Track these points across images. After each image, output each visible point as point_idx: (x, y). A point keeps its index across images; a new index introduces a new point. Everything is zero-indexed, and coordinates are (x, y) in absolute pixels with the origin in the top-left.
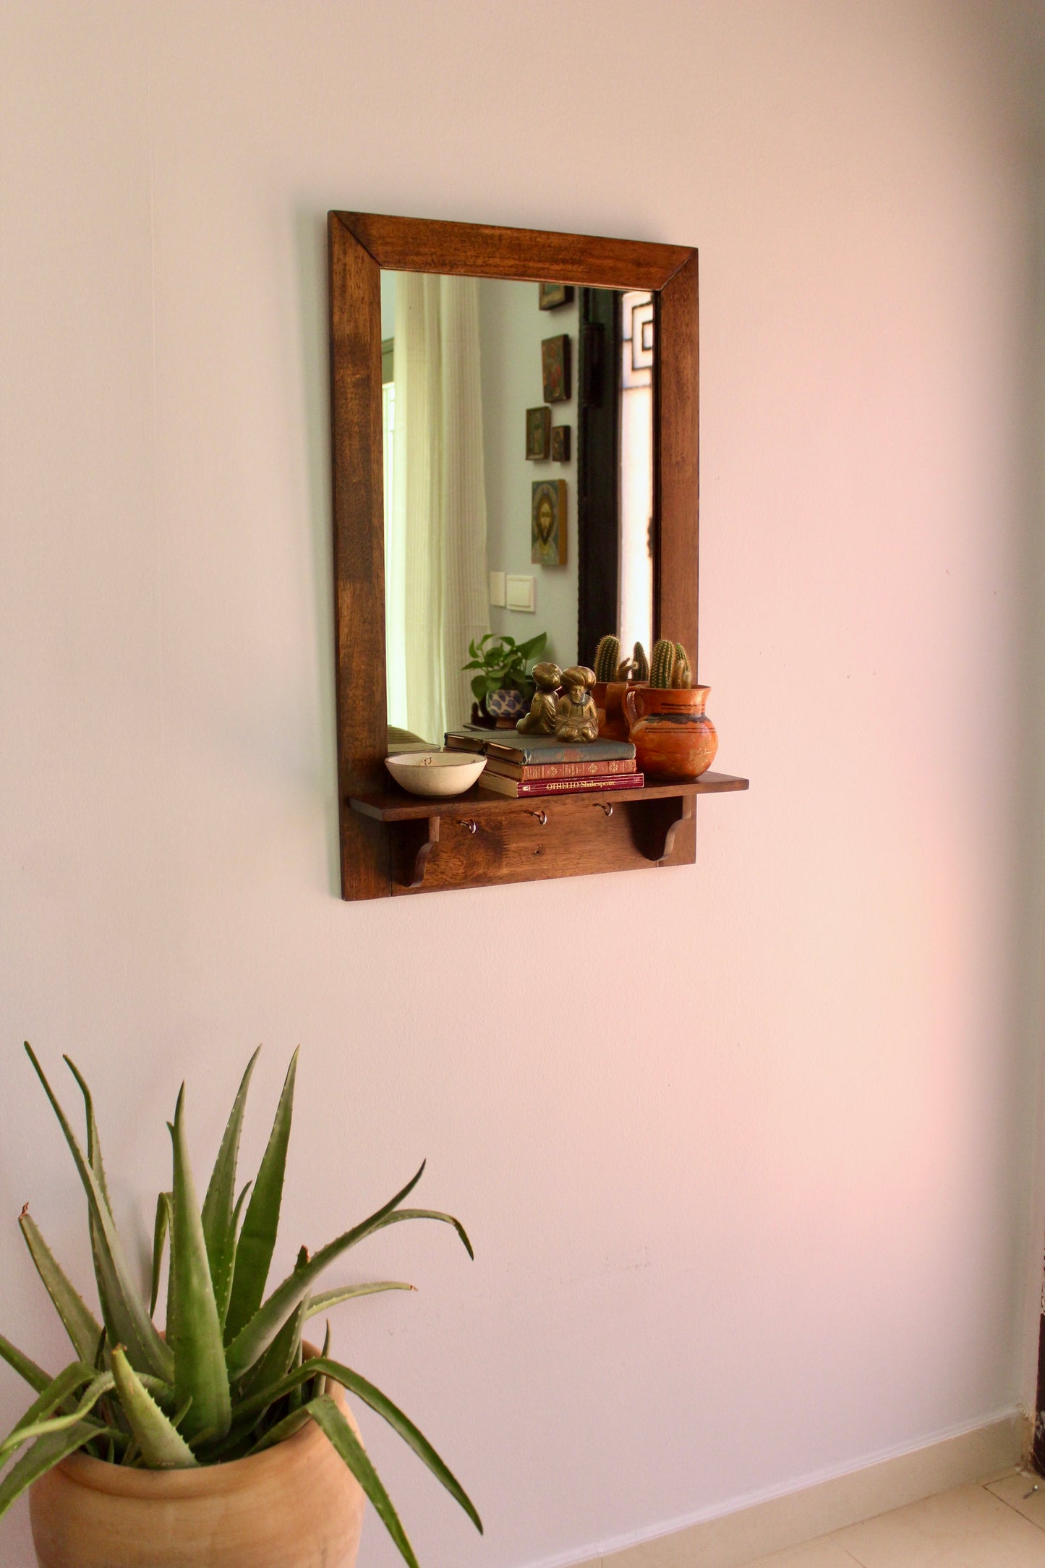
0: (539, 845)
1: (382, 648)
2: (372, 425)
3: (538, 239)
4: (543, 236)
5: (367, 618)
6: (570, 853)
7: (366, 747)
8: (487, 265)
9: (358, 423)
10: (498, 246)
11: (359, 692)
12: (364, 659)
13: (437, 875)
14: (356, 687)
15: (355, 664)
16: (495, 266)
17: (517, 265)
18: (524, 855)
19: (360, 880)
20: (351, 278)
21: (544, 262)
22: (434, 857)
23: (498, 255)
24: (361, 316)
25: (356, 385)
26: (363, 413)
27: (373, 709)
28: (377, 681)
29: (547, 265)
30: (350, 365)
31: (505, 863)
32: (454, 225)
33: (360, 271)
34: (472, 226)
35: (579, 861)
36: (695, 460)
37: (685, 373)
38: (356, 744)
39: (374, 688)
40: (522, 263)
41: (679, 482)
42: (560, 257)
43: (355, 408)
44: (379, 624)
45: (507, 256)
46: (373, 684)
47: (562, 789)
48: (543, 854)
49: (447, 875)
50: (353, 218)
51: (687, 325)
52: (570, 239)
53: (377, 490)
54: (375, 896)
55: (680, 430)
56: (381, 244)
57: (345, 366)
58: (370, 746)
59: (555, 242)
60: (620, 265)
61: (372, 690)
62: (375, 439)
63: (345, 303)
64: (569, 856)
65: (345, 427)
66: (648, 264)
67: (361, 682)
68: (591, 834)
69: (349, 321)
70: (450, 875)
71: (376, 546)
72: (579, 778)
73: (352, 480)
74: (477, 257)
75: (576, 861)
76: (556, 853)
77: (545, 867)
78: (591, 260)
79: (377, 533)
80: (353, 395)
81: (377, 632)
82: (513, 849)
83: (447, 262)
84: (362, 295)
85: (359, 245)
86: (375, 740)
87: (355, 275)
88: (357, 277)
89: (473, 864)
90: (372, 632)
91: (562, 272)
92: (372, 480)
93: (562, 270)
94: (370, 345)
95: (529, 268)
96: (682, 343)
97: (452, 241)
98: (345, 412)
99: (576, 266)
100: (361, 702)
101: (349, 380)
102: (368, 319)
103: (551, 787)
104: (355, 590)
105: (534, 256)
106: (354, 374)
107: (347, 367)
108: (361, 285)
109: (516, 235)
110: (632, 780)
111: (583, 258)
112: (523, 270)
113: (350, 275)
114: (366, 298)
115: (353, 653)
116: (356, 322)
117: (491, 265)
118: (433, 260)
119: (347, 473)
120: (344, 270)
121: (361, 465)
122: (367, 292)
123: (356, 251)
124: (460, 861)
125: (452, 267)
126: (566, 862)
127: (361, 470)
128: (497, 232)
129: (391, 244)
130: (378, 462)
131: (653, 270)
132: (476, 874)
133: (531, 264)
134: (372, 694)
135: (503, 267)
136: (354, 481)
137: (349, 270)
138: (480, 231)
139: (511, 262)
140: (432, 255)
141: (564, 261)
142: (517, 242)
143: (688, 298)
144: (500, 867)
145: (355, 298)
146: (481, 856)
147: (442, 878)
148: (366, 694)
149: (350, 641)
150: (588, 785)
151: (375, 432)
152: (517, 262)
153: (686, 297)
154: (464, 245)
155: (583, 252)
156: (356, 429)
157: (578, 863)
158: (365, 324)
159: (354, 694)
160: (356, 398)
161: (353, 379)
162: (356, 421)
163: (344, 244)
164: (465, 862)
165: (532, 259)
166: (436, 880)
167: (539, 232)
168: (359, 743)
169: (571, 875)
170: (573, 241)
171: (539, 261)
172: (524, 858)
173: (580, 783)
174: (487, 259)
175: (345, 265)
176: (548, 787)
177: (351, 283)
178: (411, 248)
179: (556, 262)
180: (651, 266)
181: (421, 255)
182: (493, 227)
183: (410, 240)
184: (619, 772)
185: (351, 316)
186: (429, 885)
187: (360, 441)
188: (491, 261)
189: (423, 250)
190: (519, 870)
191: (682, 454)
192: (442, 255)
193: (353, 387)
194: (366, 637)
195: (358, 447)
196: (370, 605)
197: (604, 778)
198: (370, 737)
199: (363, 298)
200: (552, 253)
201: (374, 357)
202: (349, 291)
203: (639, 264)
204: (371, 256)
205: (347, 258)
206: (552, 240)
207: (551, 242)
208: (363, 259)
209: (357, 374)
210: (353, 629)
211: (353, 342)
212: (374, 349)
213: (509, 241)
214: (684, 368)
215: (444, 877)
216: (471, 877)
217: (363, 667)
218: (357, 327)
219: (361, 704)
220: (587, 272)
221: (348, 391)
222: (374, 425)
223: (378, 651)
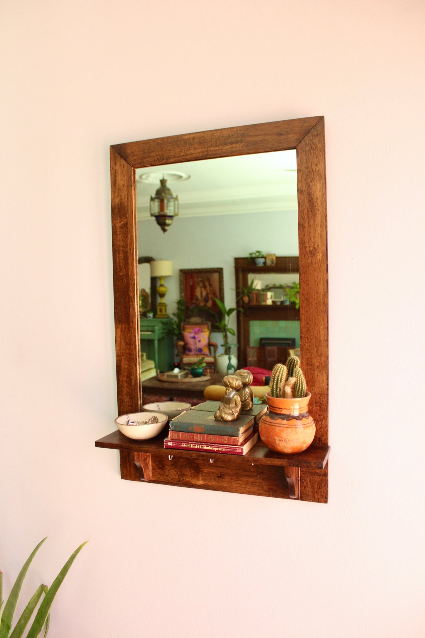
0: (221, 472)
1: (135, 358)
2: (129, 247)
3: (215, 135)
4: (218, 132)
5: (128, 342)
6: (240, 480)
7: (128, 406)
8: (186, 155)
9: (122, 246)
10: (192, 143)
11: (125, 379)
12: (127, 362)
13: (164, 477)
14: (123, 376)
15: (122, 365)
16: (191, 154)
17: (203, 151)
18: (212, 476)
19: (127, 470)
20: (118, 176)
21: (219, 146)
22: (162, 467)
23: (192, 148)
24: (123, 194)
25: (121, 227)
26: (125, 241)
27: (131, 388)
28: (133, 374)
29: (221, 147)
30: (118, 218)
31: (201, 478)
32: (168, 138)
33: (122, 171)
34: (178, 136)
35: (247, 486)
36: (324, 249)
37: (315, 195)
38: (124, 404)
39: (132, 377)
40: (206, 149)
41: (312, 264)
42: (228, 141)
43: (121, 239)
44: (134, 345)
45: (197, 148)
46: (131, 376)
47: (191, 448)
48: (223, 478)
49: (170, 478)
50: (119, 147)
51: (316, 165)
52: (235, 130)
53: (131, 278)
54: (134, 480)
55: (312, 231)
56: (132, 156)
57: (116, 218)
58: (131, 406)
59: (226, 133)
60: (267, 137)
61: (131, 378)
62: (130, 253)
63: (116, 188)
64: (239, 482)
65: (117, 248)
66: (287, 133)
67: (125, 374)
68: (253, 472)
69: (118, 196)
70: (171, 478)
71: (131, 306)
72: (202, 443)
73: (120, 274)
74: (180, 152)
75: (244, 486)
76: (231, 479)
77: (225, 485)
78: (249, 139)
79: (132, 300)
80: (120, 233)
81: (133, 349)
82: (205, 471)
83: (165, 158)
84: (123, 183)
85: (122, 159)
86: (132, 403)
87: (120, 174)
88: (121, 175)
89: (183, 475)
90: (130, 350)
91: (230, 149)
92: (129, 273)
93: (230, 148)
94: (128, 207)
95: (210, 151)
96: (312, 177)
97: (167, 146)
98: (117, 241)
99: (239, 144)
100: (126, 384)
101: (118, 225)
102: (126, 194)
103: (184, 445)
104: (122, 328)
105: (213, 144)
106: (120, 222)
107: (117, 219)
108: (123, 178)
109: (202, 135)
110: (237, 449)
111: (243, 139)
112: (207, 153)
113: (118, 174)
114: (126, 185)
115: (122, 360)
116: (121, 196)
117: (188, 154)
118: (157, 158)
119: (117, 271)
120: (115, 172)
121: (124, 266)
122: (125, 182)
123: (120, 162)
124: (176, 472)
125: (167, 160)
126: (238, 485)
127: (124, 269)
128: (192, 136)
129: (137, 155)
130: (132, 264)
131: (290, 136)
132: (185, 480)
133: (212, 149)
134: (131, 380)
135: (195, 154)
136: (121, 274)
137: (117, 172)
138: (182, 138)
139: (200, 150)
140: (157, 155)
141: (231, 143)
142: (203, 139)
143: (316, 148)
144: (198, 480)
145: (120, 185)
146: (187, 472)
147: (167, 479)
148: (128, 380)
149: (120, 353)
150: (207, 448)
151: (130, 249)
152: (203, 150)
153: (314, 148)
154: (173, 147)
155: (243, 136)
156: (122, 249)
157: (245, 487)
158: (125, 198)
159: (122, 379)
160: (121, 234)
161: (120, 225)
162: (121, 245)
163: (115, 160)
164: (179, 473)
165: (211, 146)
166: (164, 479)
167: (216, 130)
168: (125, 404)
169: (241, 493)
170: (237, 131)
171: (216, 146)
172: (212, 478)
173: (202, 446)
174: (186, 151)
175: (116, 170)
176: (182, 445)
177: (118, 178)
178: (147, 155)
179: (226, 144)
180: (289, 134)
181: (151, 157)
182: (190, 134)
183: (146, 151)
184: (227, 444)
185: (118, 194)
186: (160, 480)
187: (123, 255)
188: (188, 152)
189: (152, 154)
190: (210, 484)
191: (314, 245)
192: (162, 155)
193: (120, 228)
194: (128, 351)
195: (122, 258)
196: (129, 335)
197: (217, 446)
198: (130, 402)
199: (124, 185)
200: (224, 140)
201: (129, 212)
202: (118, 182)
203: (280, 134)
204: (127, 163)
205: (117, 167)
206: (224, 133)
207: (223, 134)
208: (124, 166)
209: (122, 222)
210: (122, 348)
211: (120, 206)
212: (129, 209)
213: (199, 139)
214: (314, 191)
215: (168, 478)
216: (182, 481)
217: (126, 366)
218: (121, 199)
219: (126, 385)
220: (246, 146)
221: (118, 231)
222: (130, 247)
223: (133, 359)
